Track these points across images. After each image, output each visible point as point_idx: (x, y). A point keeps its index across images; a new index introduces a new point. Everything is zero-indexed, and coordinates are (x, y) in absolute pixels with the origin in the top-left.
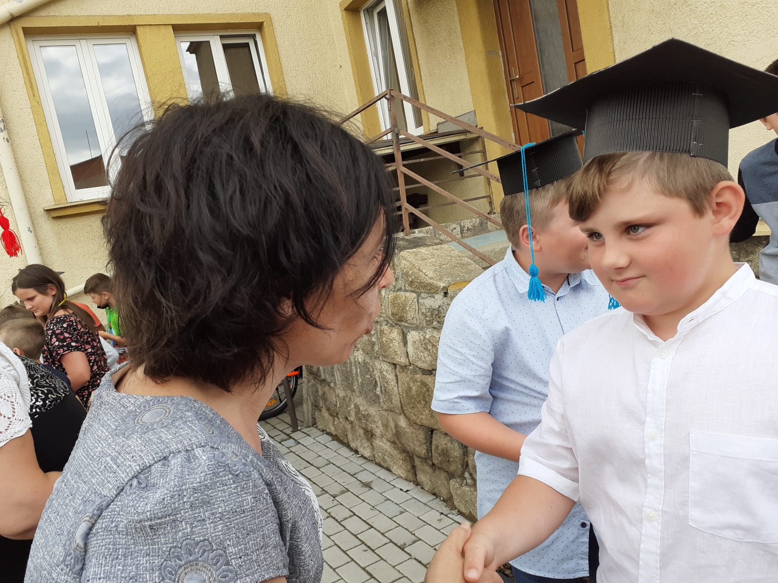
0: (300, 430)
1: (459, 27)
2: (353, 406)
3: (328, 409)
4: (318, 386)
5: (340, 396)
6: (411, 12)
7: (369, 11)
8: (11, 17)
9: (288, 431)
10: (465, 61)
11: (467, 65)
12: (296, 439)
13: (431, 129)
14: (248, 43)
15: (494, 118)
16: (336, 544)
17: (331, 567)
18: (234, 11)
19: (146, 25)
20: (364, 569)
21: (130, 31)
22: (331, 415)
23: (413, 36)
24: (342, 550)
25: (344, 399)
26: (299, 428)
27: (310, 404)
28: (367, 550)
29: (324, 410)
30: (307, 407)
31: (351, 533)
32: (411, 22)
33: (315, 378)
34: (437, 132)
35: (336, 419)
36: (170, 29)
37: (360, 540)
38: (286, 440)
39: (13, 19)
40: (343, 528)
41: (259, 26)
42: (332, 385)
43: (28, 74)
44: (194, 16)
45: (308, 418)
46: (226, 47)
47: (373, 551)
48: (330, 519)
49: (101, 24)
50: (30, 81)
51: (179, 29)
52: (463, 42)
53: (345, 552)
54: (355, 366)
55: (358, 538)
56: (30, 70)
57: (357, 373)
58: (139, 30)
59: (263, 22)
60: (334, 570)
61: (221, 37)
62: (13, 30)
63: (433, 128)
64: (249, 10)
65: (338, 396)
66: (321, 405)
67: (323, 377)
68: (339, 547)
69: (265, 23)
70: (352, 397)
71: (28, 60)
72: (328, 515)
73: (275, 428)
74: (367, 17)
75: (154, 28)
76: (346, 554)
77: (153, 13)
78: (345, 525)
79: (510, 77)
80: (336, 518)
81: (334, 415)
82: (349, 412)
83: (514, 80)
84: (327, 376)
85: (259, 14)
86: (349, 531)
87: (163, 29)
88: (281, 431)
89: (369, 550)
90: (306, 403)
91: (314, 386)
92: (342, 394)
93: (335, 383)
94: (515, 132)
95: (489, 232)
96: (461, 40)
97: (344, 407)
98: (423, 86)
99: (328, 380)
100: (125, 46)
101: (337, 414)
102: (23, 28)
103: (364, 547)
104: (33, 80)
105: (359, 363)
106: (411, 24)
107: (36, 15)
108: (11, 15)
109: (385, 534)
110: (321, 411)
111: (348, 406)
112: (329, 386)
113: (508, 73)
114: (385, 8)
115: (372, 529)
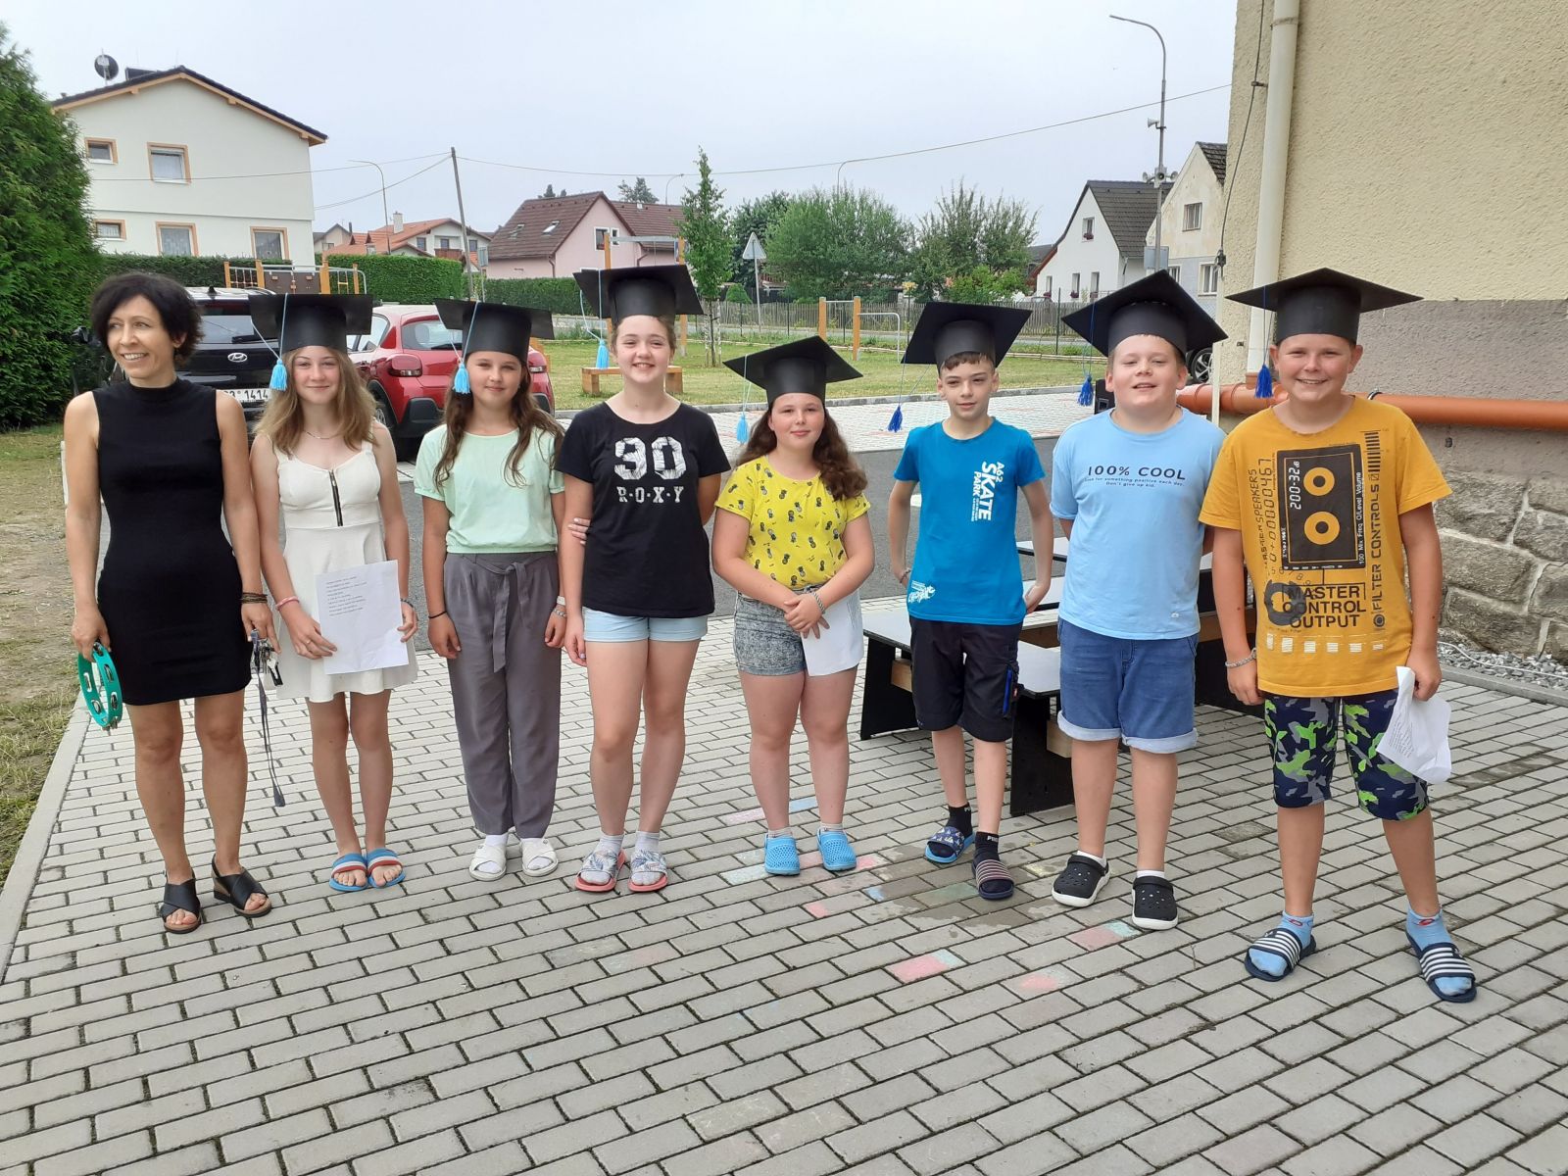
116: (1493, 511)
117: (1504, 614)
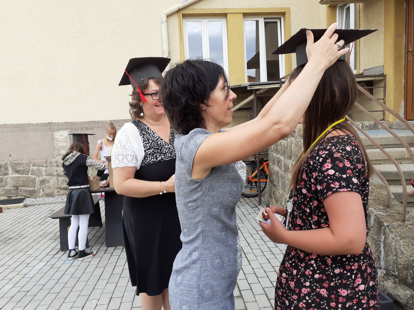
0: (262, 205)
1: (383, 21)
2: (284, 199)
3: (275, 198)
4: (273, 187)
5: (280, 193)
6: (360, 11)
7: (342, 8)
8: (178, 10)
9: (257, 205)
10: (383, 39)
11: (384, 41)
12: (259, 208)
13: (360, 72)
14: (277, 22)
15: (393, 70)
16: (260, 249)
17: (255, 255)
18: (272, 6)
19: (232, 13)
20: (268, 259)
21: (224, 15)
22: (276, 201)
23: (360, 23)
24: (262, 251)
25: (281, 195)
26: (262, 204)
27: (268, 195)
28: (271, 254)
29: (273, 198)
30: (267, 196)
31: (268, 247)
32: (360, 16)
33: (272, 184)
34: (362, 74)
35: (277, 203)
36: (242, 15)
37: (270, 250)
38: (255, 208)
39: (179, 10)
40: (265, 244)
41: (283, 14)
42: (278, 187)
43: (181, 34)
44: (254, 9)
45: (266, 201)
46: (266, 24)
47: (274, 255)
48: (261, 240)
49: (213, 13)
50: (181, 37)
51: (246, 15)
52: (384, 29)
53: (263, 252)
54: (287, 180)
55: (270, 249)
56: (182, 32)
57: (287, 184)
58: (228, 15)
59: (285, 12)
60: (256, 256)
61: (264, 18)
62: (179, 15)
63: (361, 72)
64: (280, 6)
65: (279, 193)
66: (273, 196)
67: (275, 183)
68: (261, 250)
69: (286, 12)
70: (285, 194)
71: (182, 27)
72: (261, 238)
73: (252, 202)
74: (340, 10)
75: (235, 15)
76: (263, 253)
77: (235, 8)
78: (266, 243)
79: (408, 49)
80: (264, 240)
81: (277, 201)
82: (282, 201)
83: (409, 51)
84: (276, 183)
85: (284, 8)
86: (267, 246)
87: (238, 15)
88: (254, 204)
89: (272, 254)
90: (266, 194)
91: (271, 187)
92: (281, 192)
93: (279, 187)
94: (405, 79)
95: (379, 129)
96: (383, 28)
97: (281, 198)
98: (360, 50)
99: (277, 185)
100: (221, 22)
101: (278, 201)
102: (182, 14)
103: (271, 252)
104: (182, 36)
105: (289, 179)
106: (360, 17)
107: (189, 8)
108: (179, 9)
109: (282, 251)
110: (272, 199)
111: (283, 198)
112: (277, 188)
113: (407, 47)
114: (349, 7)
115: (277, 248)
116: (24, 169)
117: (32, 190)
